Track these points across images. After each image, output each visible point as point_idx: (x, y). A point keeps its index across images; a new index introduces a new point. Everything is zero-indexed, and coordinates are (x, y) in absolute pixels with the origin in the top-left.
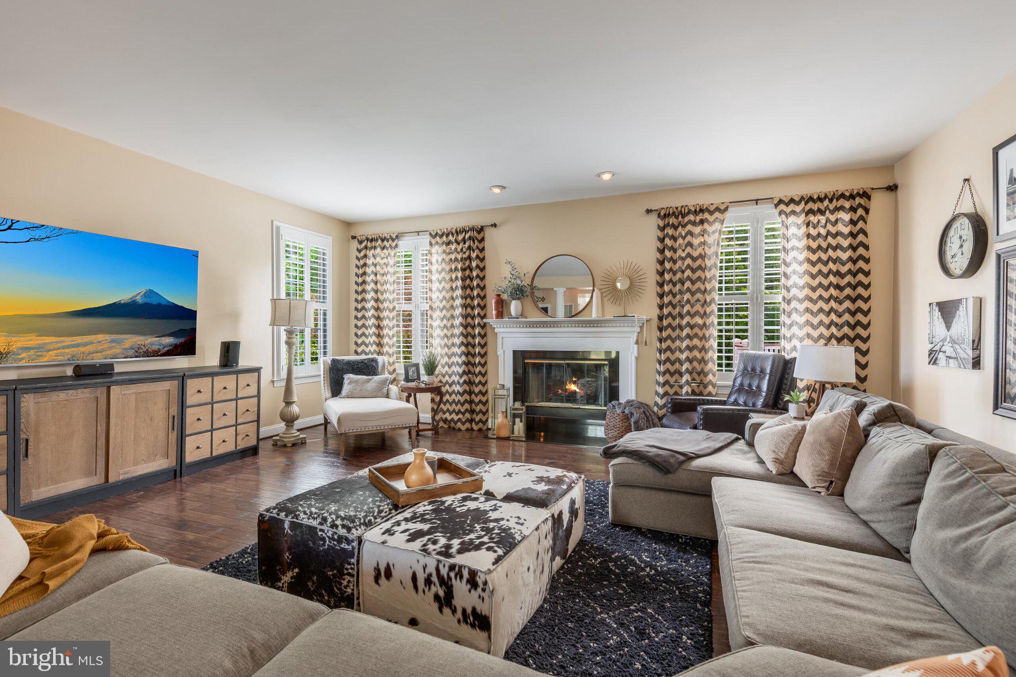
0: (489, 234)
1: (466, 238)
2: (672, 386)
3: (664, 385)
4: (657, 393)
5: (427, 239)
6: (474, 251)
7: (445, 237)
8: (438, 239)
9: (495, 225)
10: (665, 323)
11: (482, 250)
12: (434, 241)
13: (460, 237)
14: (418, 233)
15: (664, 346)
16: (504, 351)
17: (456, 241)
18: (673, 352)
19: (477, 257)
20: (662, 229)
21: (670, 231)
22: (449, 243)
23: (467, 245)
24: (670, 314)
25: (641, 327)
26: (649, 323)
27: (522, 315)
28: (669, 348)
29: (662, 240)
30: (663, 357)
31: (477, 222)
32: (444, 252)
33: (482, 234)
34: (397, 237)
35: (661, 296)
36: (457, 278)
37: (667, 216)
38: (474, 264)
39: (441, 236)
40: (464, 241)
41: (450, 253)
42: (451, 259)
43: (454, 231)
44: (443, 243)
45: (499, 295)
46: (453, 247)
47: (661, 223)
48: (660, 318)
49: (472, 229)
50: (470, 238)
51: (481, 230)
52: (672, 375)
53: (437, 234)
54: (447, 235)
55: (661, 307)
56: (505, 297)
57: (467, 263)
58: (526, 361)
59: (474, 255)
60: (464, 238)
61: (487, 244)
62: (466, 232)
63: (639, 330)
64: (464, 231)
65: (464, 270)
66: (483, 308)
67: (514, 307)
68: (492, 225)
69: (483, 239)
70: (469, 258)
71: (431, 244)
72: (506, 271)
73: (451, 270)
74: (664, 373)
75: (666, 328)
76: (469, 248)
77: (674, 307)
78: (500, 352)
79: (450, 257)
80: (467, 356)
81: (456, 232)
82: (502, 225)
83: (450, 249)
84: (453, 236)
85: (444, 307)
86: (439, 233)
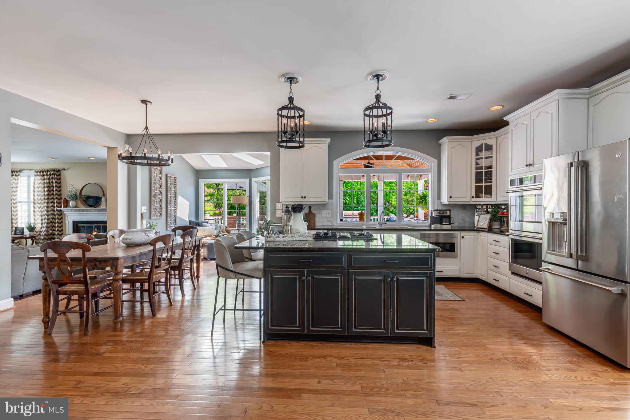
0: (63, 172)
1: (51, 173)
5: (34, 173)
6: (54, 179)
7: (42, 173)
8: (38, 173)
9: (64, 169)
11: (59, 179)
13: (49, 173)
14: (30, 170)
16: (69, 221)
17: (47, 175)
22: (44, 175)
23: (51, 177)
27: (76, 206)
31: (56, 167)
32: (41, 179)
33: (59, 173)
34: (19, 171)
38: (55, 185)
39: (40, 172)
40: (50, 175)
42: (44, 182)
43: (46, 170)
44: (41, 175)
45: (65, 198)
46: (45, 177)
49: (54, 170)
50: (53, 174)
51: (59, 171)
53: (38, 171)
54: (43, 172)
56: (68, 199)
57: (51, 184)
58: (79, 225)
59: (54, 182)
60: (50, 174)
61: (62, 176)
62: (52, 171)
64: (50, 171)
67: (72, 203)
68: (63, 169)
69: (60, 175)
70: (52, 182)
71: (35, 175)
72: (70, 188)
73: (44, 187)
76: (52, 178)
78: (67, 222)
79: (44, 181)
80: (52, 223)
81: (47, 171)
82: (68, 169)
83: (44, 178)
84: (45, 172)
85: (40, 203)
86: (39, 171)
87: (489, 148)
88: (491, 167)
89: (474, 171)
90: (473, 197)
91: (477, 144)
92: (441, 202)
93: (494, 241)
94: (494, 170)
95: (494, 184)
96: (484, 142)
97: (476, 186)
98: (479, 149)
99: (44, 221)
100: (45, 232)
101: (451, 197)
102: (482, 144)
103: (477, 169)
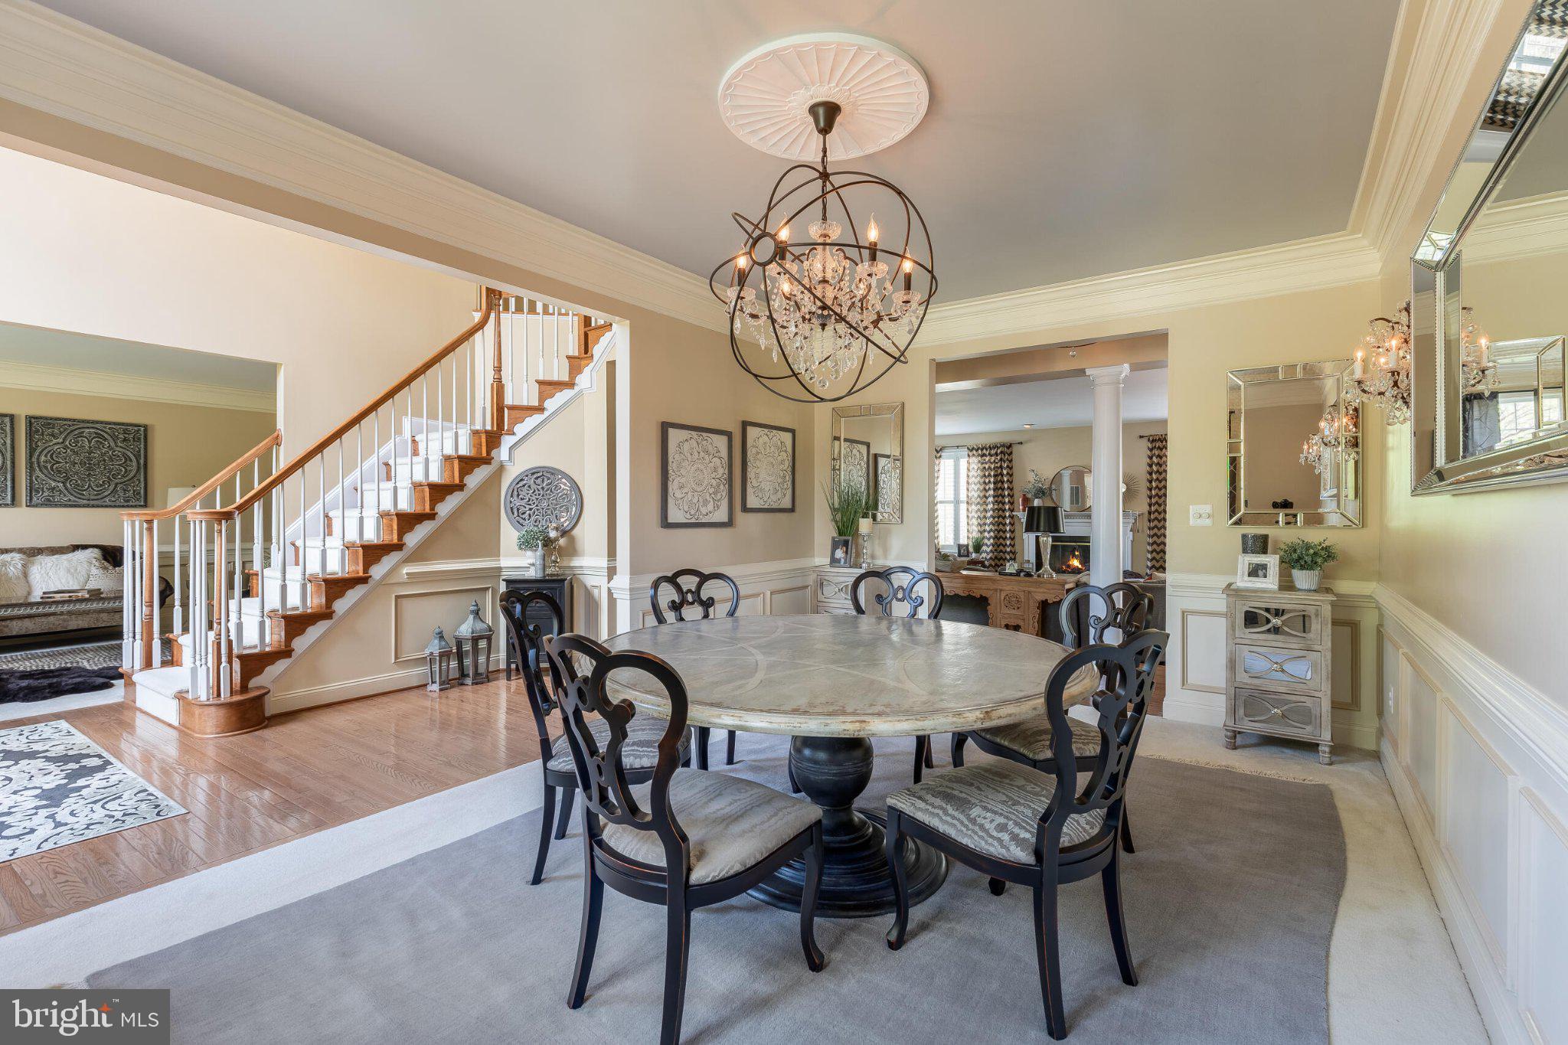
0: (1015, 449)
1: (998, 451)
2: (1158, 561)
3: (1151, 560)
4: (1148, 567)
5: (965, 452)
6: (1005, 462)
7: (980, 450)
8: (975, 452)
9: (1021, 443)
10: (1152, 517)
11: (1011, 461)
12: (971, 454)
13: (993, 452)
14: (958, 447)
15: (1152, 533)
17: (990, 454)
18: (1159, 537)
19: (1008, 466)
20: (1151, 450)
21: (1156, 452)
22: (983, 455)
23: (999, 458)
24: (1156, 511)
25: (1135, 520)
26: (1141, 517)
28: (1155, 535)
29: (1151, 458)
30: (1151, 541)
31: (1007, 439)
32: (980, 462)
33: (1010, 449)
34: (941, 450)
35: (1150, 497)
36: (990, 482)
37: (1153, 441)
38: (1005, 472)
39: (977, 450)
40: (996, 454)
41: (983, 463)
42: (985, 467)
43: (987, 446)
44: (979, 455)
45: (1024, 495)
46: (987, 459)
47: (1150, 446)
48: (1150, 513)
49: (1003, 446)
50: (1001, 452)
51: (1010, 446)
52: (1158, 553)
53: (973, 449)
54: (982, 450)
55: (1150, 505)
56: (1029, 496)
57: (999, 471)
59: (1004, 465)
60: (996, 452)
61: (1014, 456)
62: (998, 448)
63: (1133, 521)
64: (996, 447)
65: (995, 476)
66: (1012, 503)
68: (1019, 443)
69: (1011, 453)
70: (1001, 467)
71: (969, 455)
72: (1031, 477)
73: (985, 475)
74: (1152, 552)
75: (1154, 520)
76: (1001, 459)
77: (1160, 505)
79: (984, 465)
80: (998, 539)
81: (990, 447)
82: (1026, 442)
83: (985, 460)
84: (987, 450)
85: (978, 503)
86: (975, 447)
99: (986, 534)
100: (991, 554)
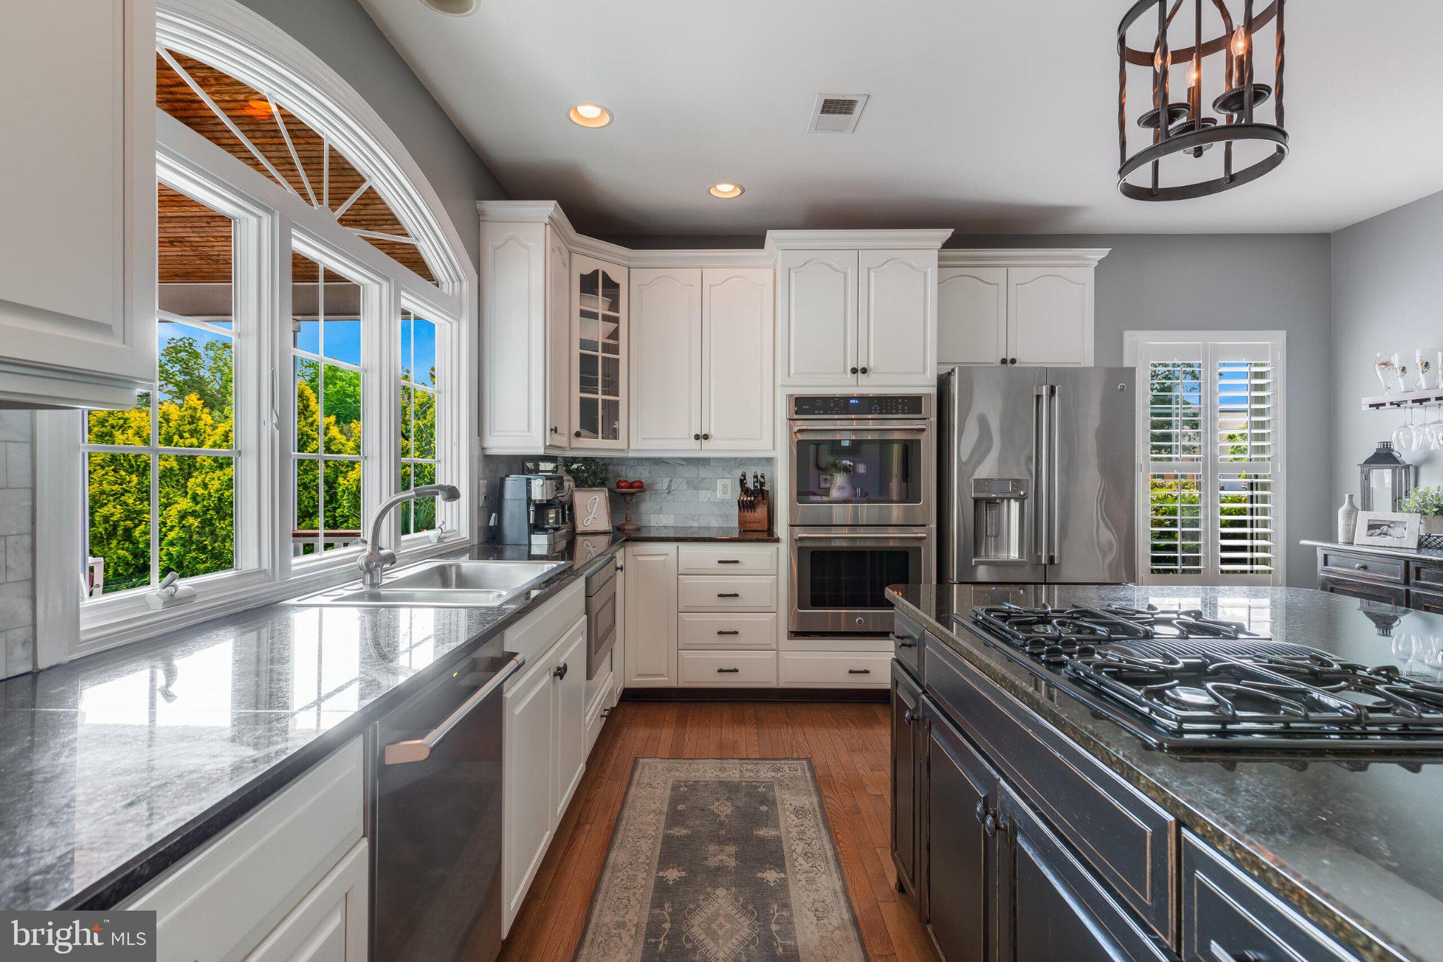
87: (611, 288)
88: (615, 350)
89: (577, 351)
90: (578, 435)
91: (586, 266)
92: (485, 446)
93: (720, 562)
94: (622, 357)
95: (622, 398)
96: (602, 267)
97: (582, 399)
98: (589, 283)
101: (555, 430)
102: (596, 272)
103: (584, 344)
